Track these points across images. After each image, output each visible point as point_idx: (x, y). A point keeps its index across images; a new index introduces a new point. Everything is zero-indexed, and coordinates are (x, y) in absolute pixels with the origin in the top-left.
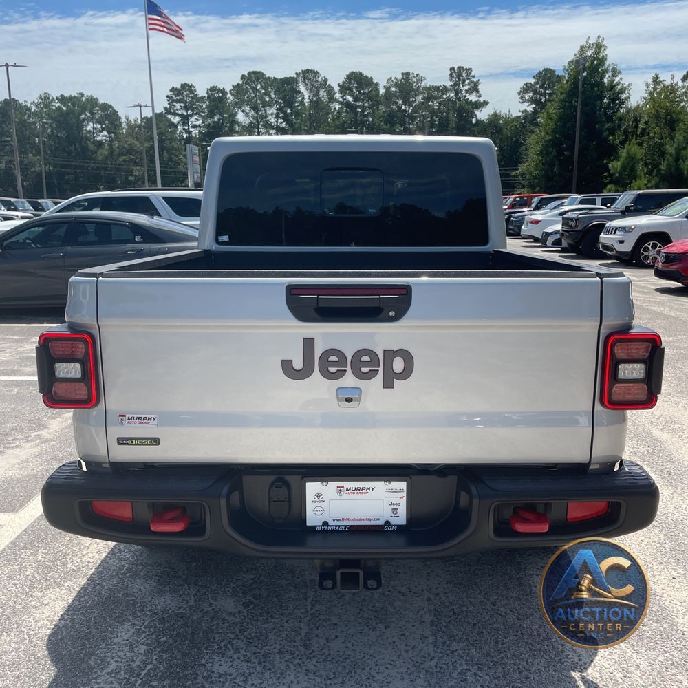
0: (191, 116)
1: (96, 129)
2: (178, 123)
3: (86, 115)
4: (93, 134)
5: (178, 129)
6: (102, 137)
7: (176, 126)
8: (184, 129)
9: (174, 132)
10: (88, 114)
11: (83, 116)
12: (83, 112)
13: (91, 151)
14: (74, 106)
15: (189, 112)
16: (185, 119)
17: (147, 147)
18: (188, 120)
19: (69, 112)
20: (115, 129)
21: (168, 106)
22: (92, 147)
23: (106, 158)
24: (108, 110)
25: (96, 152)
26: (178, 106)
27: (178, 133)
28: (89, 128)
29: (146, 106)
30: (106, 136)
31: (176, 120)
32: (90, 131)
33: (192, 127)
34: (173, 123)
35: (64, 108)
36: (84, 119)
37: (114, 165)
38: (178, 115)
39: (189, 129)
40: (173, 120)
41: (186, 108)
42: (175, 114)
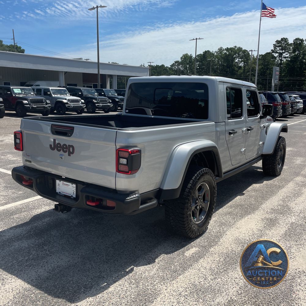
0: (284, 53)
1: (239, 61)
2: (277, 56)
3: (236, 55)
4: (238, 63)
5: (276, 59)
6: (242, 64)
7: (275, 58)
8: (279, 59)
9: (274, 61)
10: (237, 55)
11: (235, 56)
12: (235, 54)
13: (236, 71)
14: (232, 52)
15: (283, 51)
16: (281, 54)
17: (260, 68)
18: (282, 55)
19: (230, 55)
20: (247, 61)
21: (273, 49)
22: (236, 69)
23: (242, 73)
24: (245, 53)
25: (238, 71)
26: (278, 49)
27: (276, 61)
28: (236, 61)
29: (254, 51)
30: (243, 64)
31: (276, 55)
32: (237, 62)
33: (283, 58)
34: (275, 56)
35: (228, 53)
36: (235, 57)
37: (245, 77)
38: (278, 53)
39: (282, 59)
40: (275, 55)
41: (282, 49)
42: (276, 52)
